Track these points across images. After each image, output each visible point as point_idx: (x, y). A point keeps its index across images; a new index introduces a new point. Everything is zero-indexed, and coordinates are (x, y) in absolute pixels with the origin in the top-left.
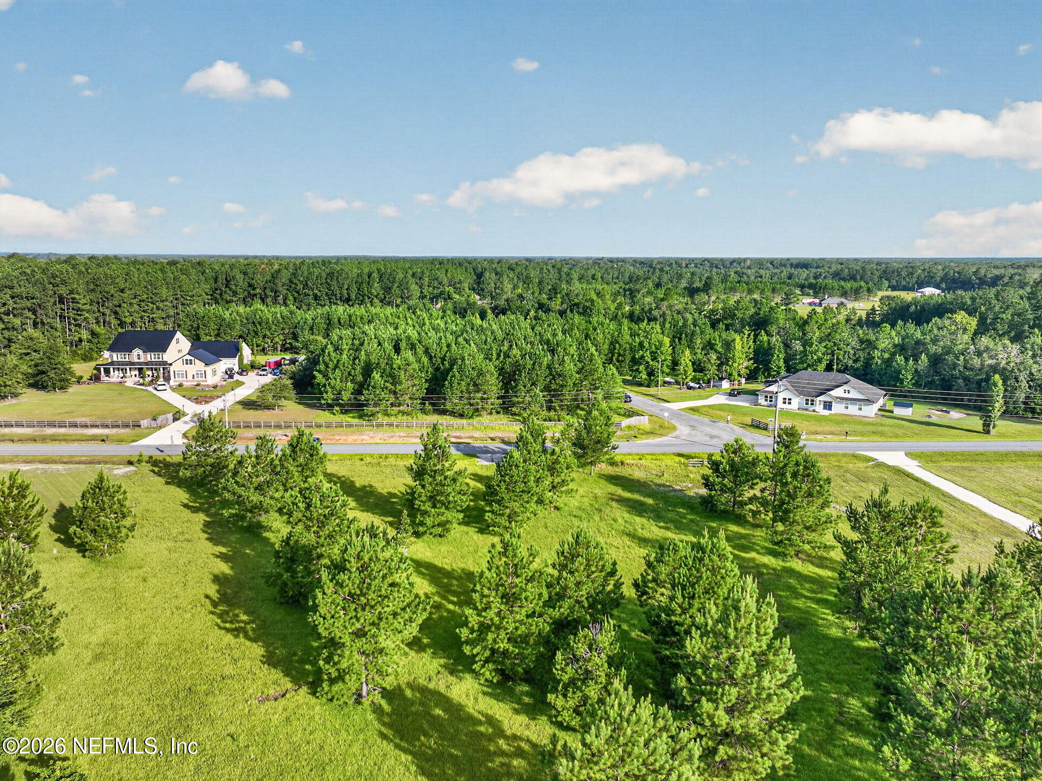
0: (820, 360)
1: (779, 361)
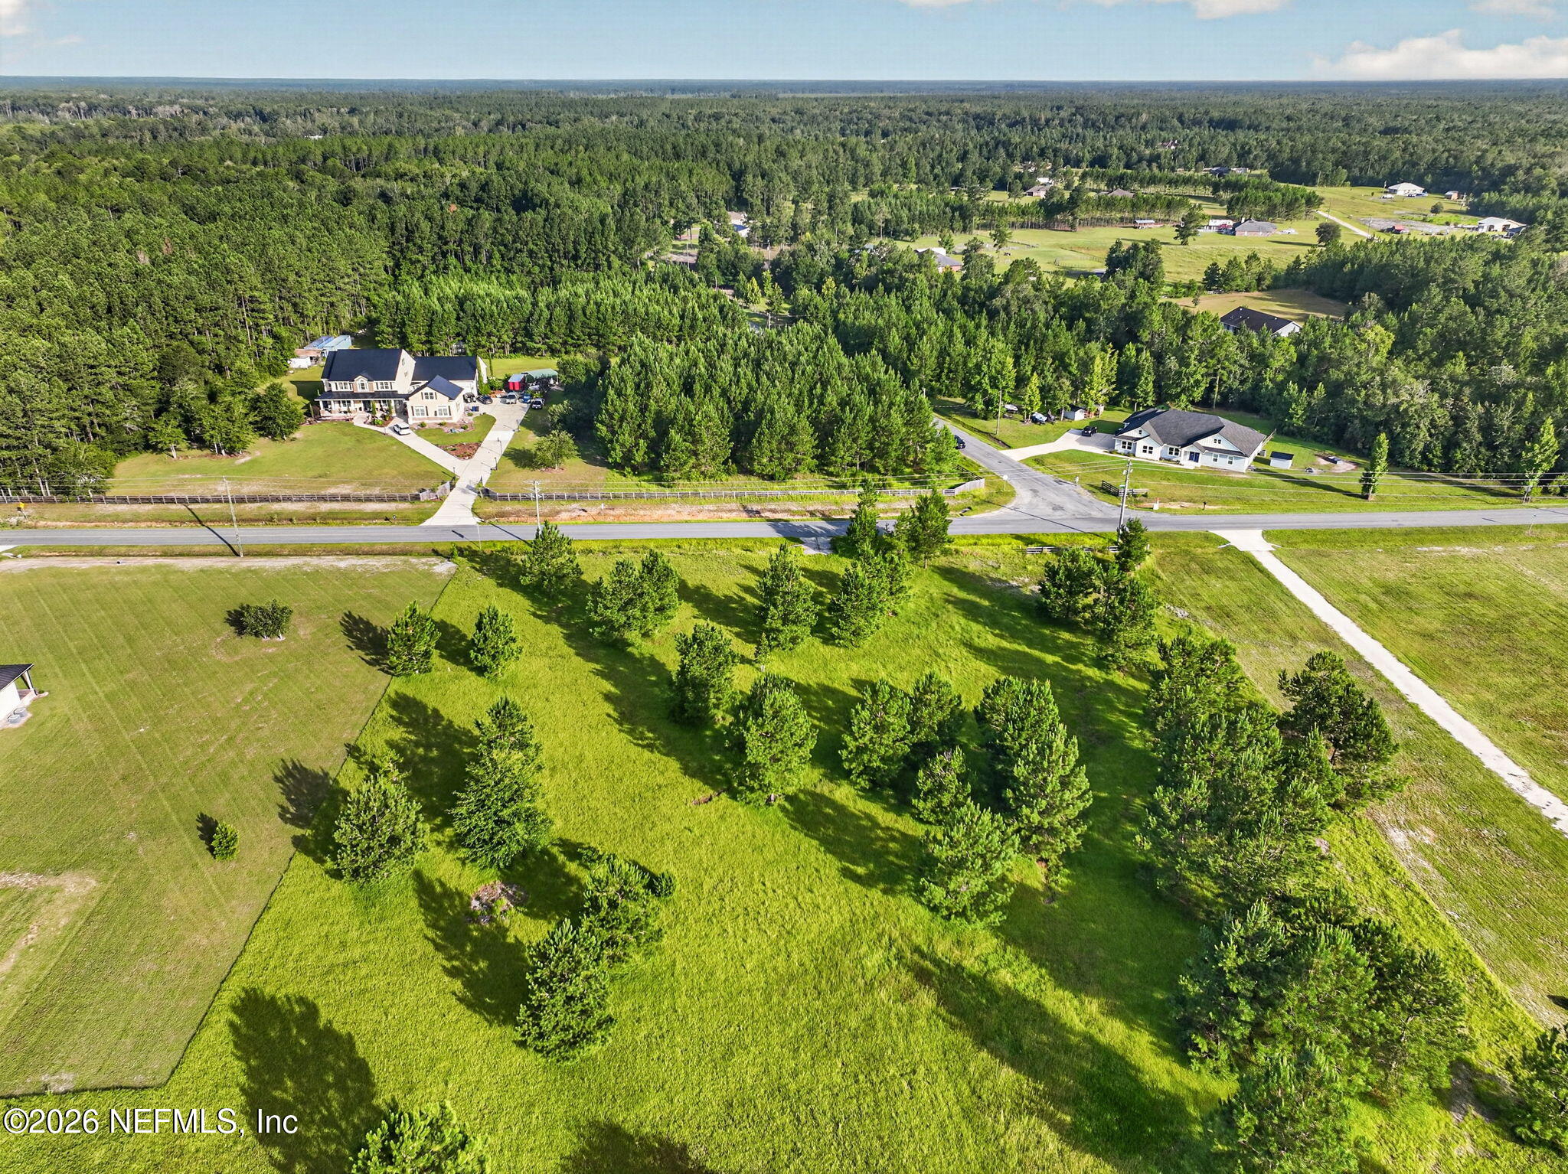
0: (1197, 383)
1: (1147, 385)
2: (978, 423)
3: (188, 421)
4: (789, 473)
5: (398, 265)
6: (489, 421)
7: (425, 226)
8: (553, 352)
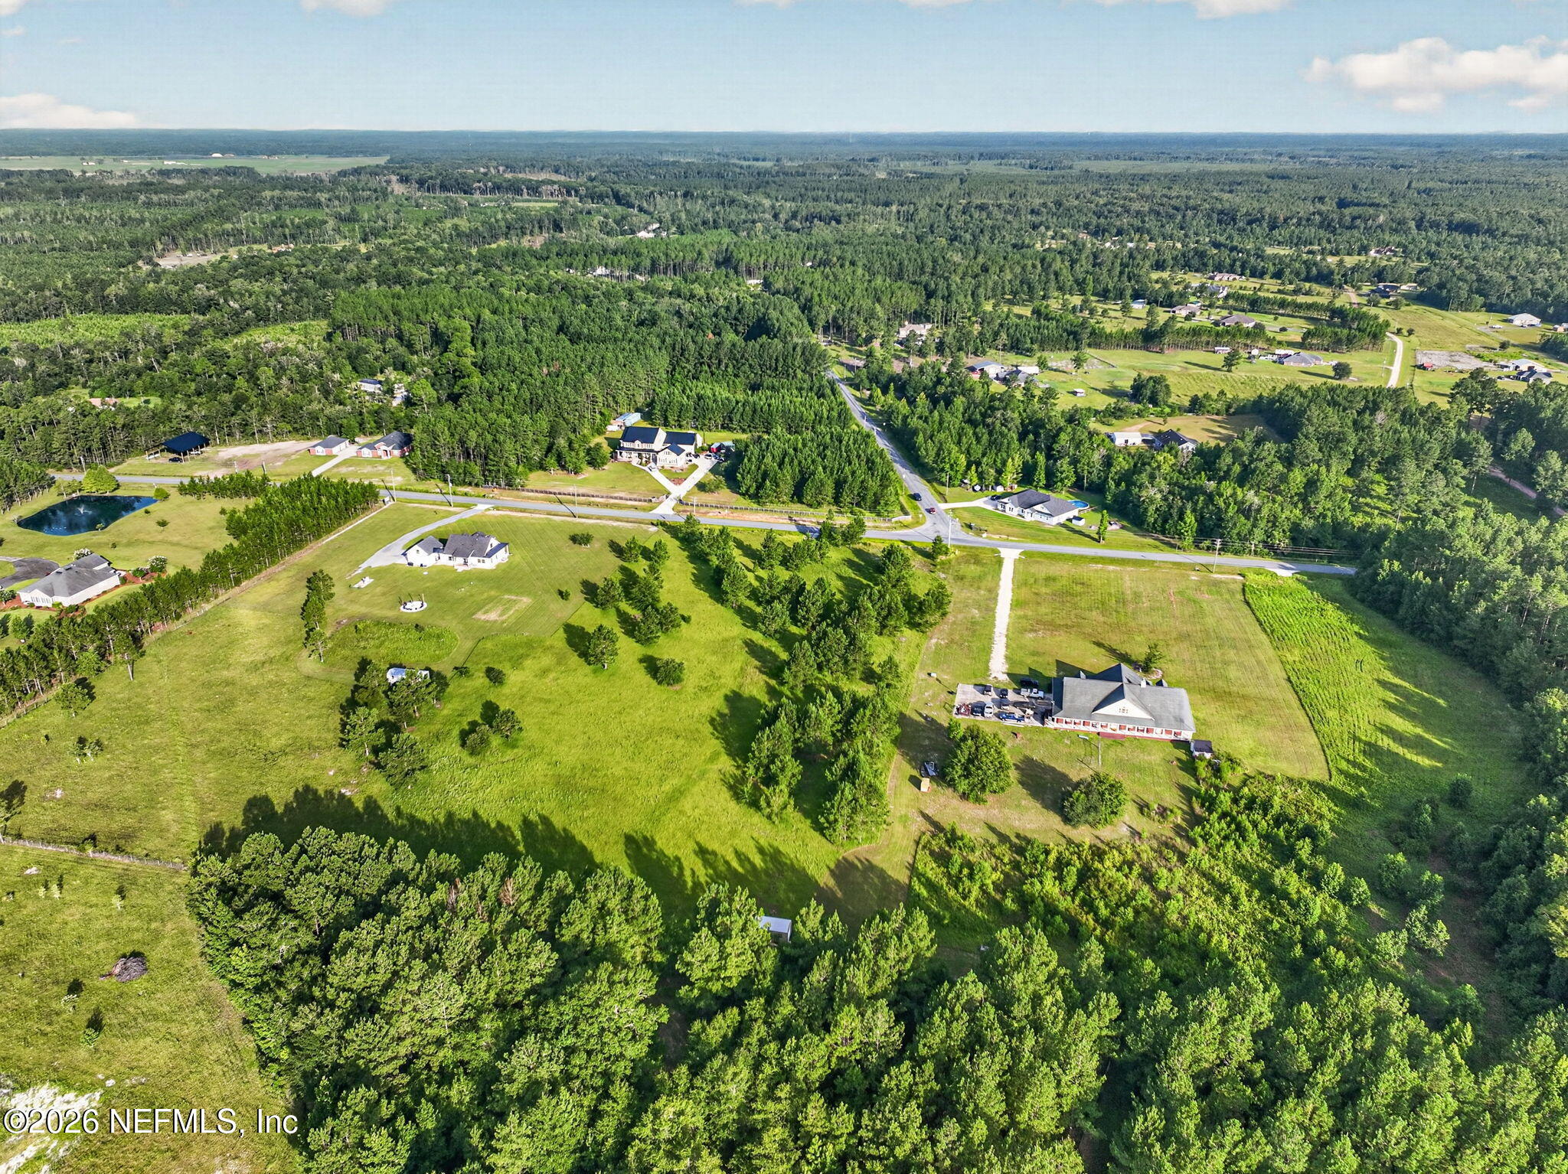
2: (941, 489)
3: (560, 458)
4: (819, 504)
5: (674, 369)
6: (695, 467)
7: (692, 347)
8: (744, 431)
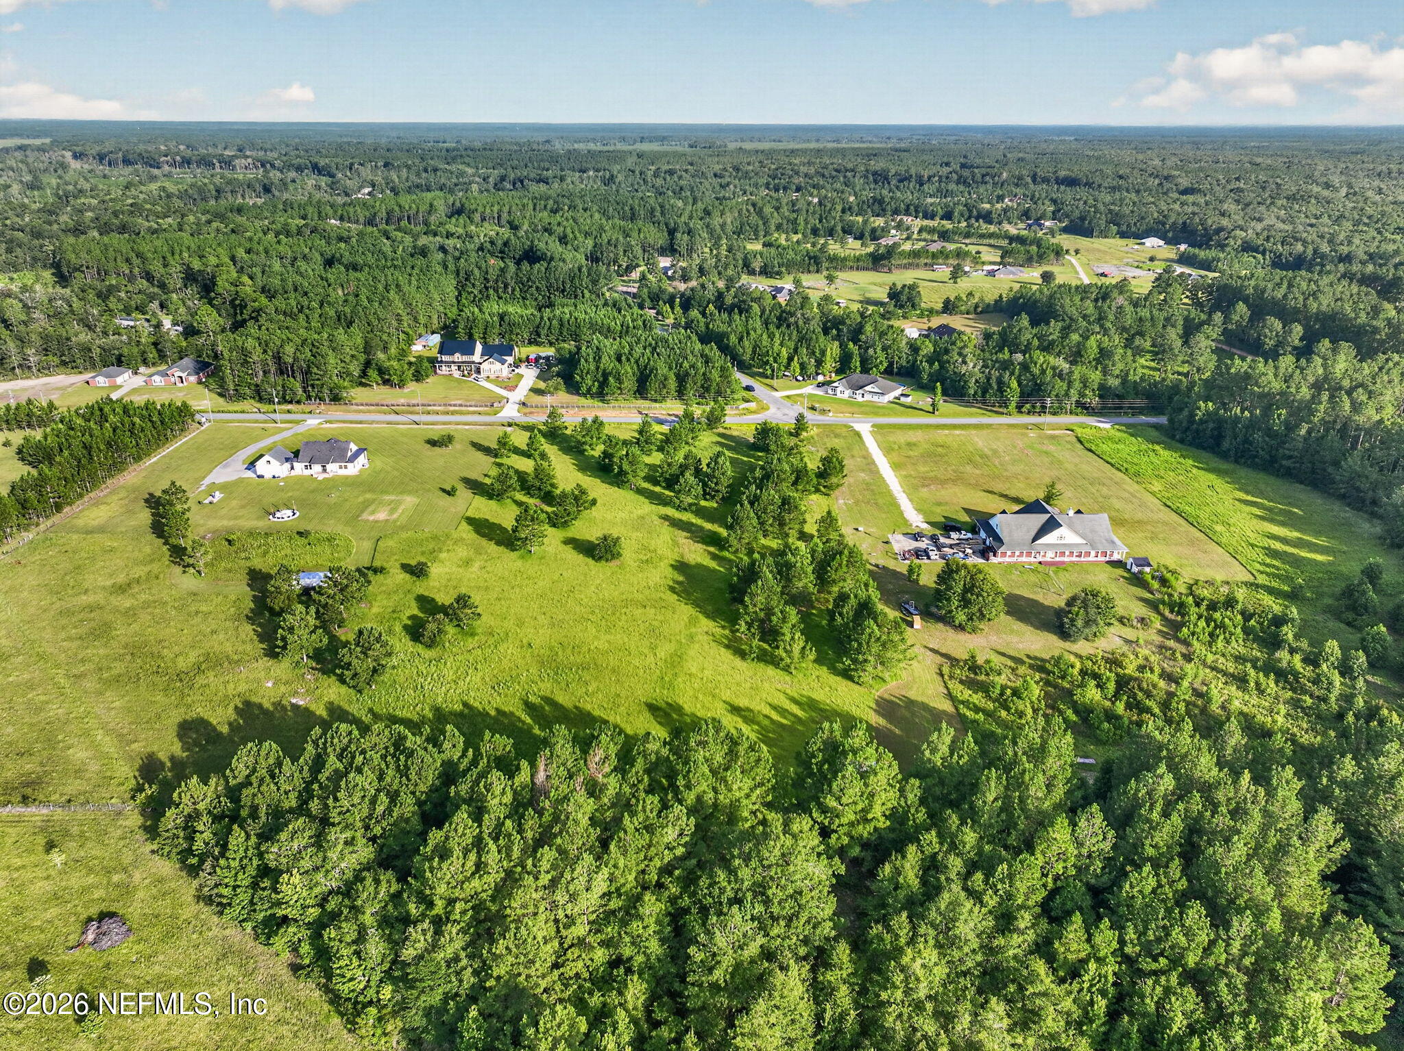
1: (856, 362)
2: (768, 381)
3: (381, 371)
6: (521, 376)
7: (476, 271)
8: (551, 344)
